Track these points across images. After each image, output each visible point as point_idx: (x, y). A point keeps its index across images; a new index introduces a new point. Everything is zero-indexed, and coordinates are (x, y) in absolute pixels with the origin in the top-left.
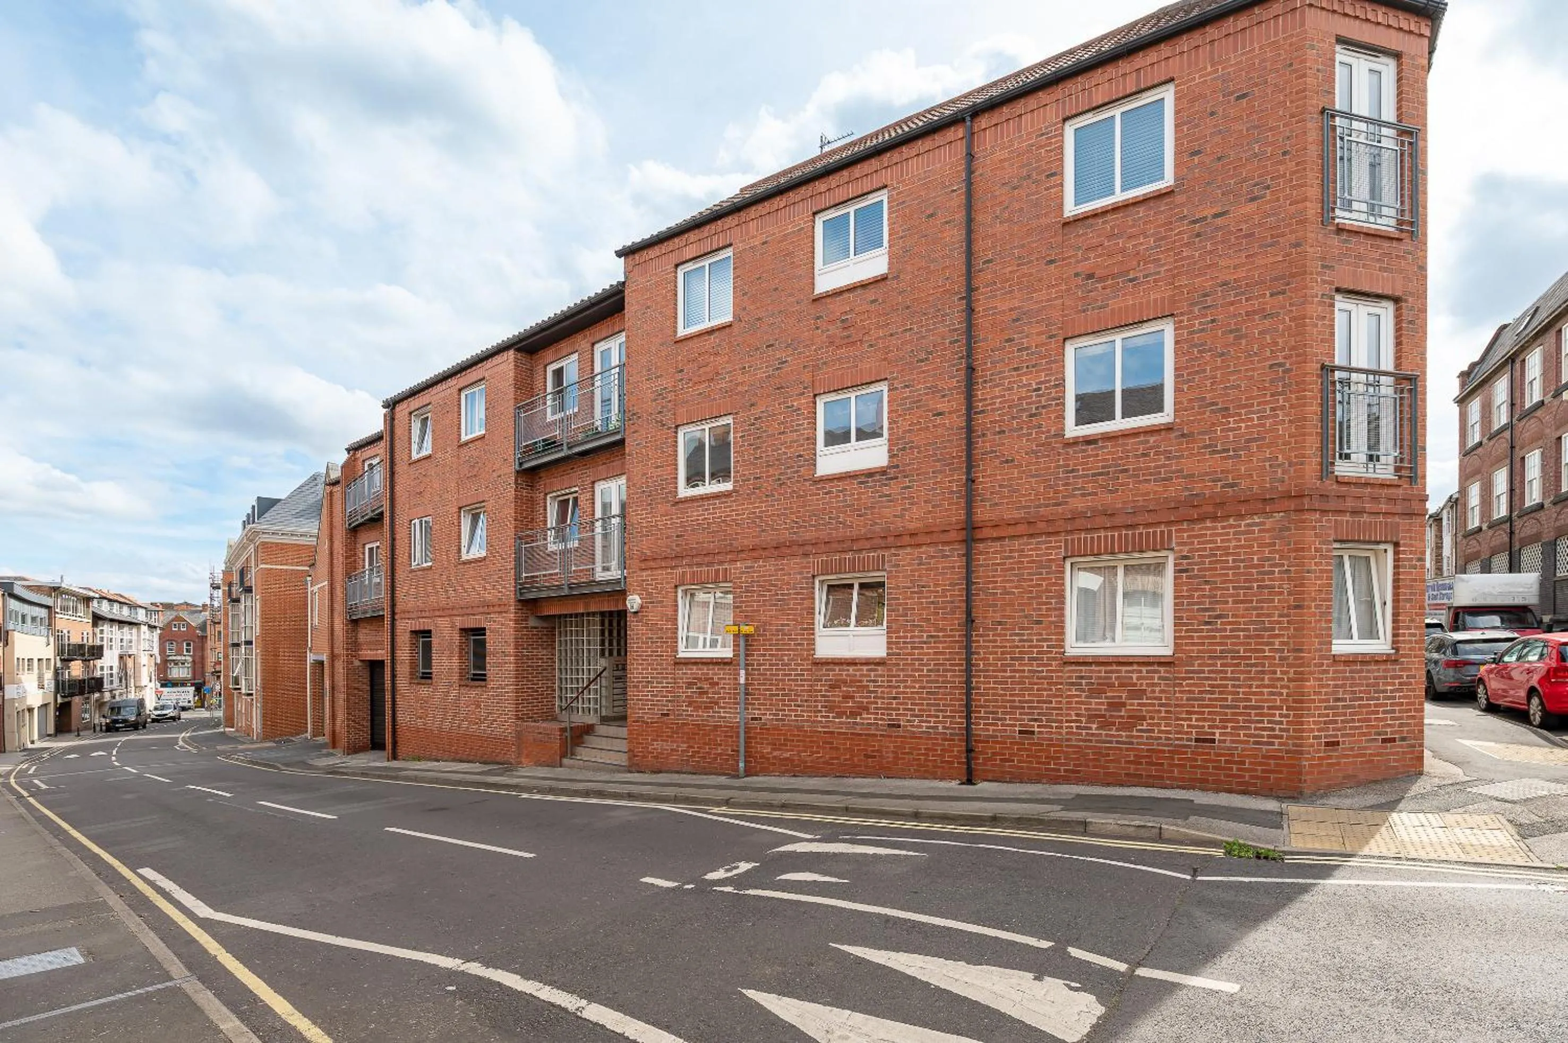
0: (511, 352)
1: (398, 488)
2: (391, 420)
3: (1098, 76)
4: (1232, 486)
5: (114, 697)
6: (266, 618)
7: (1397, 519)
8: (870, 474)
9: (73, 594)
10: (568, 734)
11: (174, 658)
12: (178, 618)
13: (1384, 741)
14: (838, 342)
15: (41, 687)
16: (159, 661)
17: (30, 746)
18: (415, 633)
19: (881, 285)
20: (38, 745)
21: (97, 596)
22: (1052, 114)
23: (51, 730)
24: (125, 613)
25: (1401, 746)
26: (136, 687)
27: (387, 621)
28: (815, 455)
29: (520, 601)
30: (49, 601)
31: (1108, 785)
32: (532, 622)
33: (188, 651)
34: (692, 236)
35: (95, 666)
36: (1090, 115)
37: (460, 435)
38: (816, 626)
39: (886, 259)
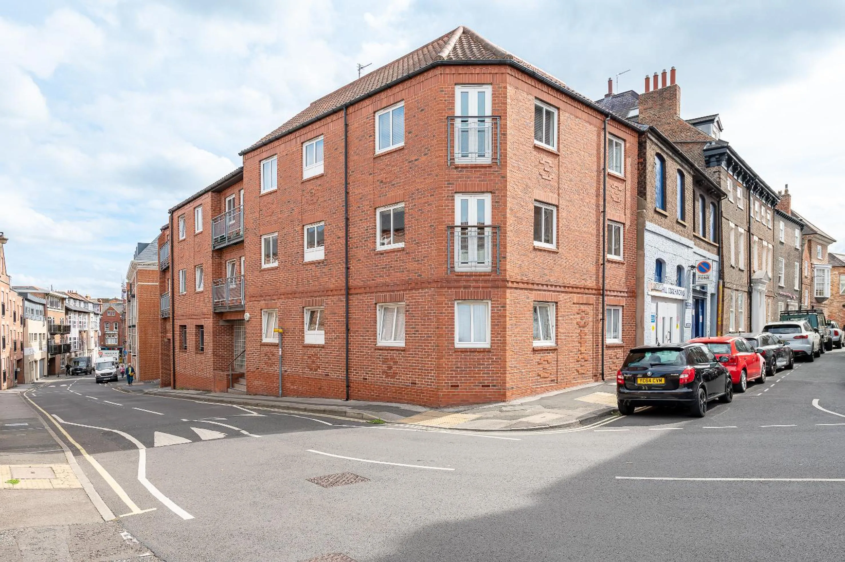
0: (210, 193)
1: (175, 254)
2: (172, 219)
3: (383, 95)
4: (420, 275)
5: (76, 355)
6: (141, 312)
7: (490, 289)
8: (319, 263)
9: (56, 297)
10: (230, 377)
11: (109, 333)
12: (110, 308)
13: (483, 386)
14: (309, 202)
15: (41, 349)
16: (100, 335)
17: (36, 381)
18: (181, 326)
19: (322, 177)
20: (40, 381)
21: (67, 297)
22: (371, 109)
23: (46, 374)
24: (81, 306)
25: (492, 389)
26: (88, 350)
27: (171, 319)
28: (303, 252)
29: (215, 313)
30: (44, 301)
31: (388, 402)
32: (221, 323)
33: (116, 328)
34: (264, 148)
35: (67, 337)
36: (382, 111)
37: (195, 230)
38: (305, 330)
39: (323, 167)
